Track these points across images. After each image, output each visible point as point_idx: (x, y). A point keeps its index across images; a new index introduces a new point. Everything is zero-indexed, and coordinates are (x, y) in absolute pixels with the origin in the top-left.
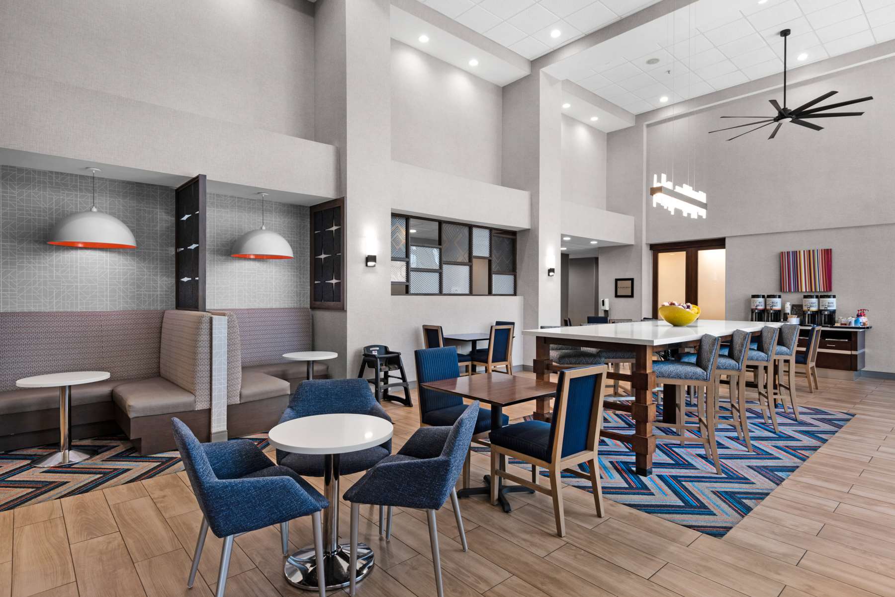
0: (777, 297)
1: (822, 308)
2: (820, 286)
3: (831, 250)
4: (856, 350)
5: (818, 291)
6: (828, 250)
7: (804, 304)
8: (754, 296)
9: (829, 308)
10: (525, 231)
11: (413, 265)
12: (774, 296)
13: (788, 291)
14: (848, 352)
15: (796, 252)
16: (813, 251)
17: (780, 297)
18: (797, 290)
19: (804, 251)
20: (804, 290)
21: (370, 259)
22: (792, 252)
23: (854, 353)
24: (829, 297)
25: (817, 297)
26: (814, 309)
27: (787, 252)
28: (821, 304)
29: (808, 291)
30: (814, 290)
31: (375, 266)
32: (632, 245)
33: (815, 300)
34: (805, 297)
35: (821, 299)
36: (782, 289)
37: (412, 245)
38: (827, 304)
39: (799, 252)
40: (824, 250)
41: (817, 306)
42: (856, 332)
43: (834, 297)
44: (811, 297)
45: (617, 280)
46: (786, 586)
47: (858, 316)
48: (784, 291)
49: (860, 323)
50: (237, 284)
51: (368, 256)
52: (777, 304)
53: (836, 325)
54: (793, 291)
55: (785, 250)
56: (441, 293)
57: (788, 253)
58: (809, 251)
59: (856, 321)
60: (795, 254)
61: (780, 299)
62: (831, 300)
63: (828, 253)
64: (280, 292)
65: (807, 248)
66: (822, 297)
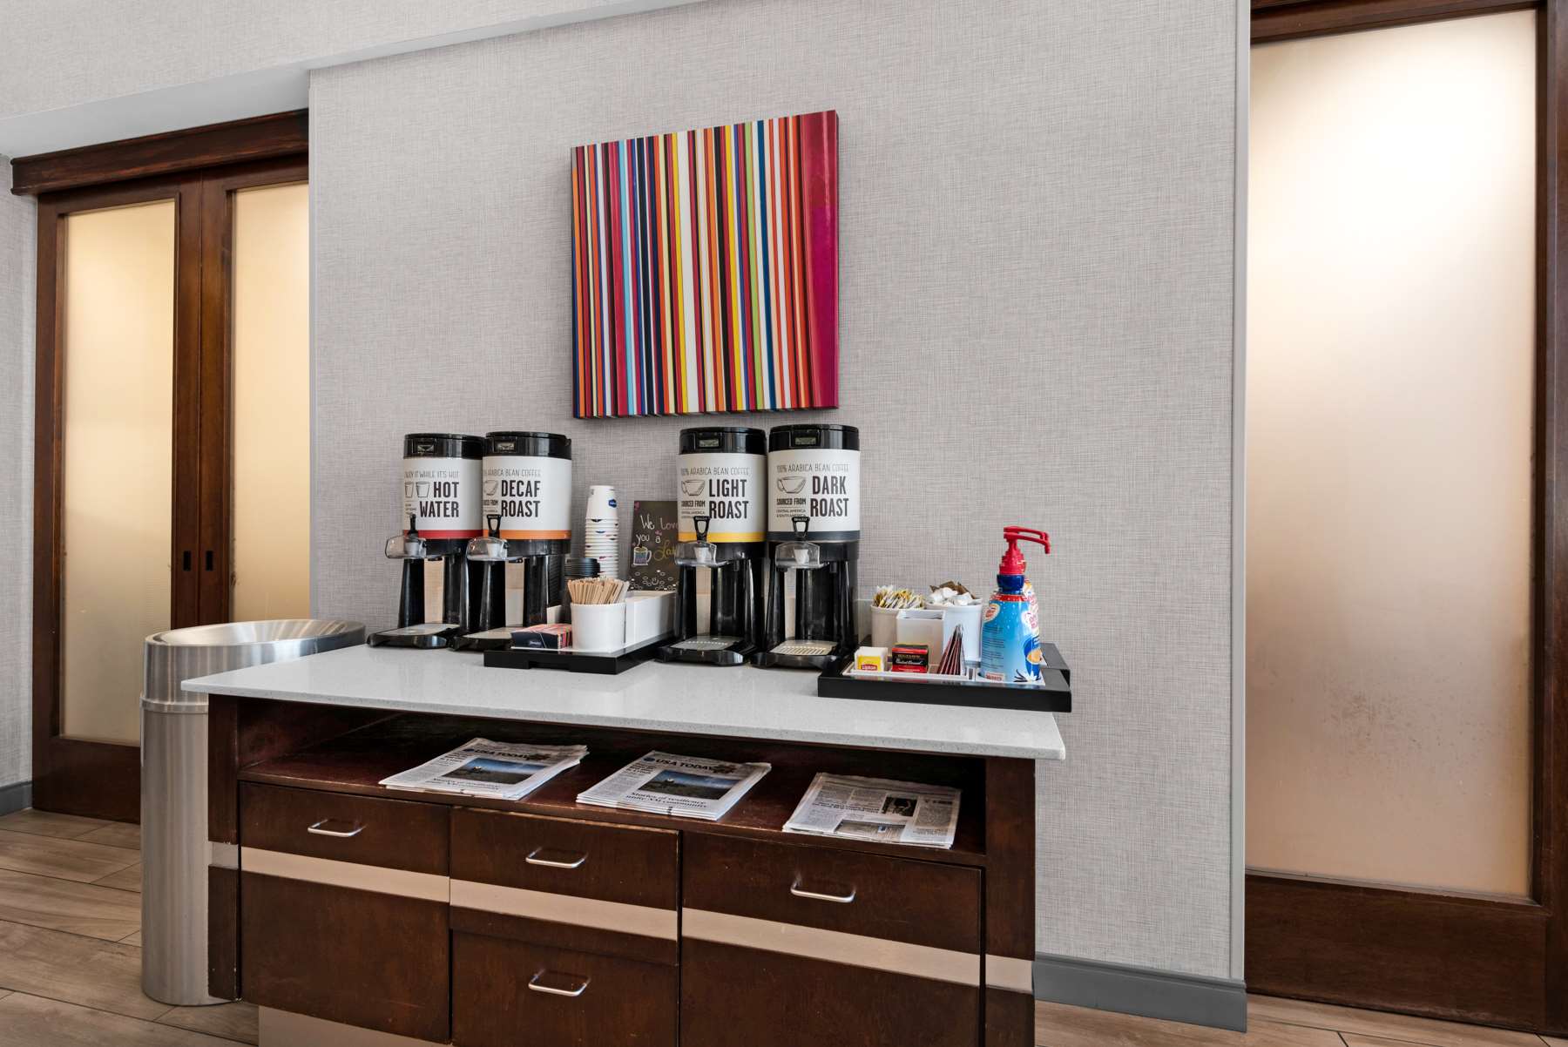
0: (544, 445)
1: (780, 522)
2: (774, 378)
3: (832, 115)
5: (768, 406)
6: (815, 118)
7: (682, 497)
8: (423, 445)
9: (819, 524)
12: (521, 443)
13: (609, 412)
15: (651, 140)
16: (740, 130)
17: (560, 447)
18: (655, 410)
19: (692, 136)
20: (691, 405)
22: (631, 142)
24: (816, 437)
25: (755, 444)
26: (737, 530)
27: (605, 146)
28: (775, 495)
29: (711, 407)
30: (742, 404)
33: (738, 465)
34: (692, 442)
35: (777, 458)
36: (581, 410)
38: (807, 493)
39: (667, 138)
40: (798, 117)
41: (753, 510)
43: (850, 439)
44: (727, 441)
48: (589, 417)
49: (1029, 647)
52: (545, 495)
53: (870, 661)
54: (633, 409)
55: (596, 137)
57: (610, 149)
58: (719, 132)
60: (645, 150)
61: (561, 464)
62: (834, 461)
65: (704, 122)
66: (785, 439)
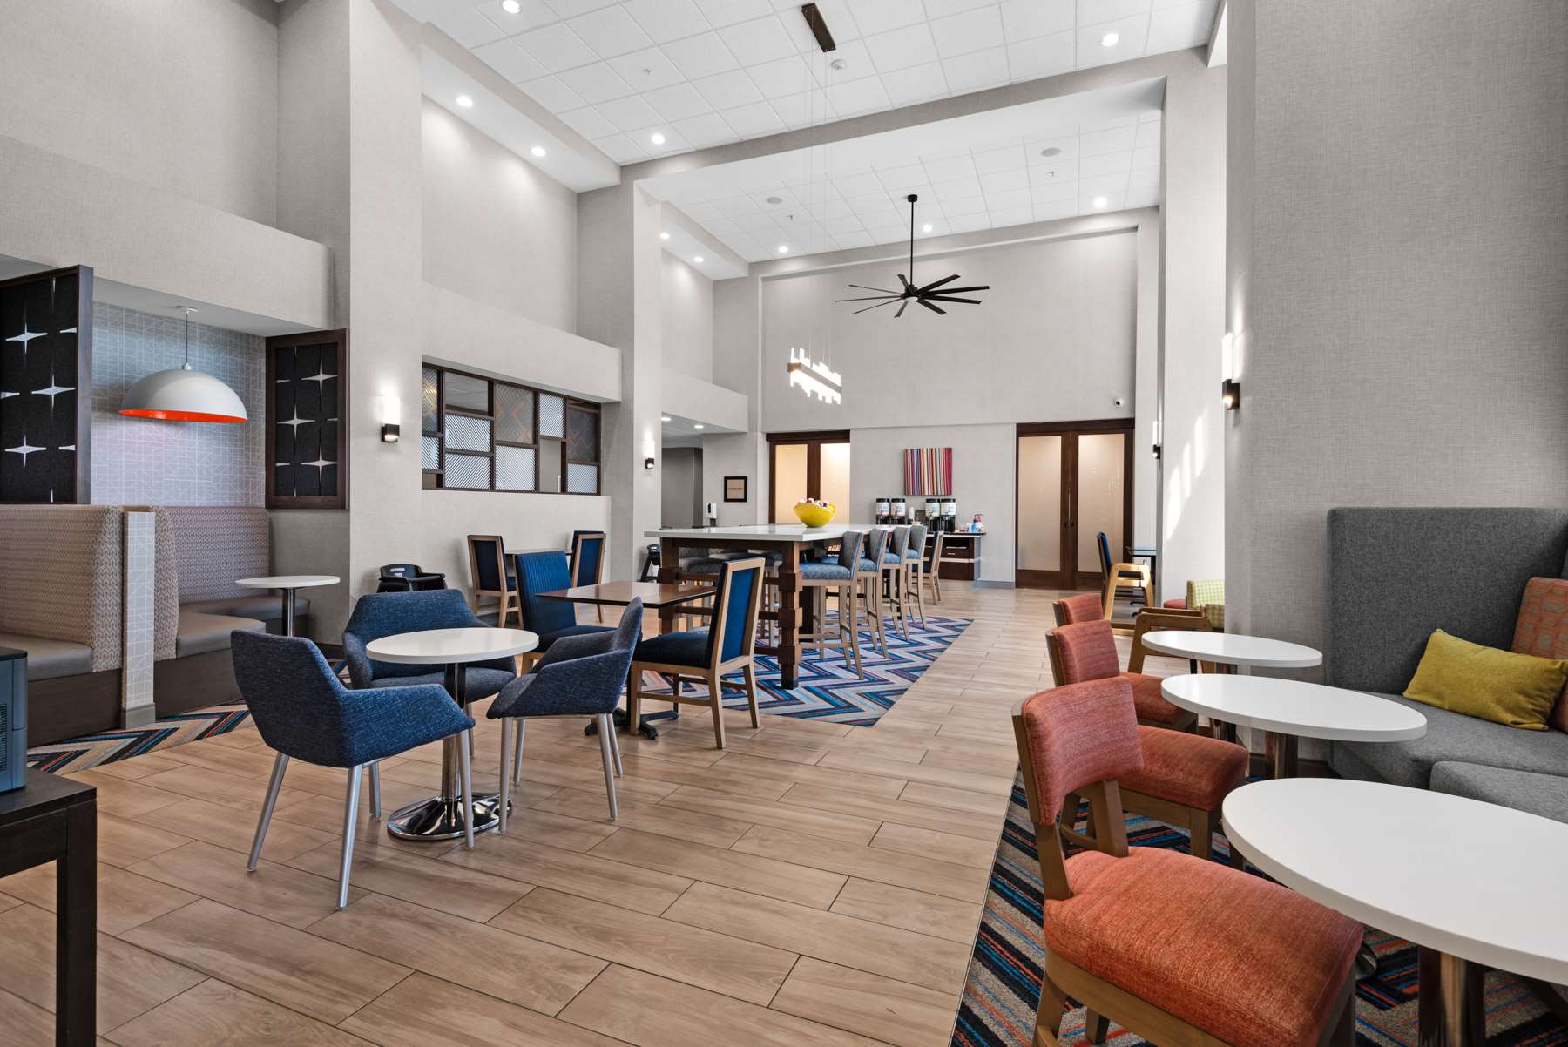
0: (902, 501)
1: (943, 513)
2: (941, 490)
3: (951, 448)
4: (973, 557)
5: (940, 494)
6: (948, 449)
7: (927, 509)
8: (879, 500)
9: (949, 514)
10: (614, 405)
11: (450, 443)
12: (898, 500)
13: (911, 494)
14: (966, 561)
15: (919, 449)
16: (936, 449)
17: (904, 501)
18: (920, 494)
19: (927, 449)
20: (927, 493)
21: (387, 429)
22: (915, 449)
23: (971, 561)
24: (949, 500)
25: (939, 501)
26: (936, 514)
27: (910, 449)
28: (942, 509)
29: (930, 494)
30: (935, 494)
31: (396, 441)
32: (745, 433)
33: (936, 505)
34: (928, 501)
35: (942, 504)
36: (906, 493)
37: (447, 413)
38: (947, 509)
39: (923, 450)
40: (945, 449)
41: (938, 512)
42: (973, 538)
43: (954, 501)
44: (933, 501)
45: (726, 479)
46: (928, 751)
47: (975, 521)
48: (908, 495)
49: (977, 529)
50: (123, 464)
51: (387, 425)
52: (901, 509)
53: (956, 531)
54: (916, 494)
55: (909, 447)
56: (492, 487)
57: (912, 450)
58: (932, 449)
59: (973, 527)
60: (919, 451)
61: (904, 503)
62: (952, 504)
63: (948, 452)
64: (208, 479)
65: (929, 446)
66: (944, 501)
